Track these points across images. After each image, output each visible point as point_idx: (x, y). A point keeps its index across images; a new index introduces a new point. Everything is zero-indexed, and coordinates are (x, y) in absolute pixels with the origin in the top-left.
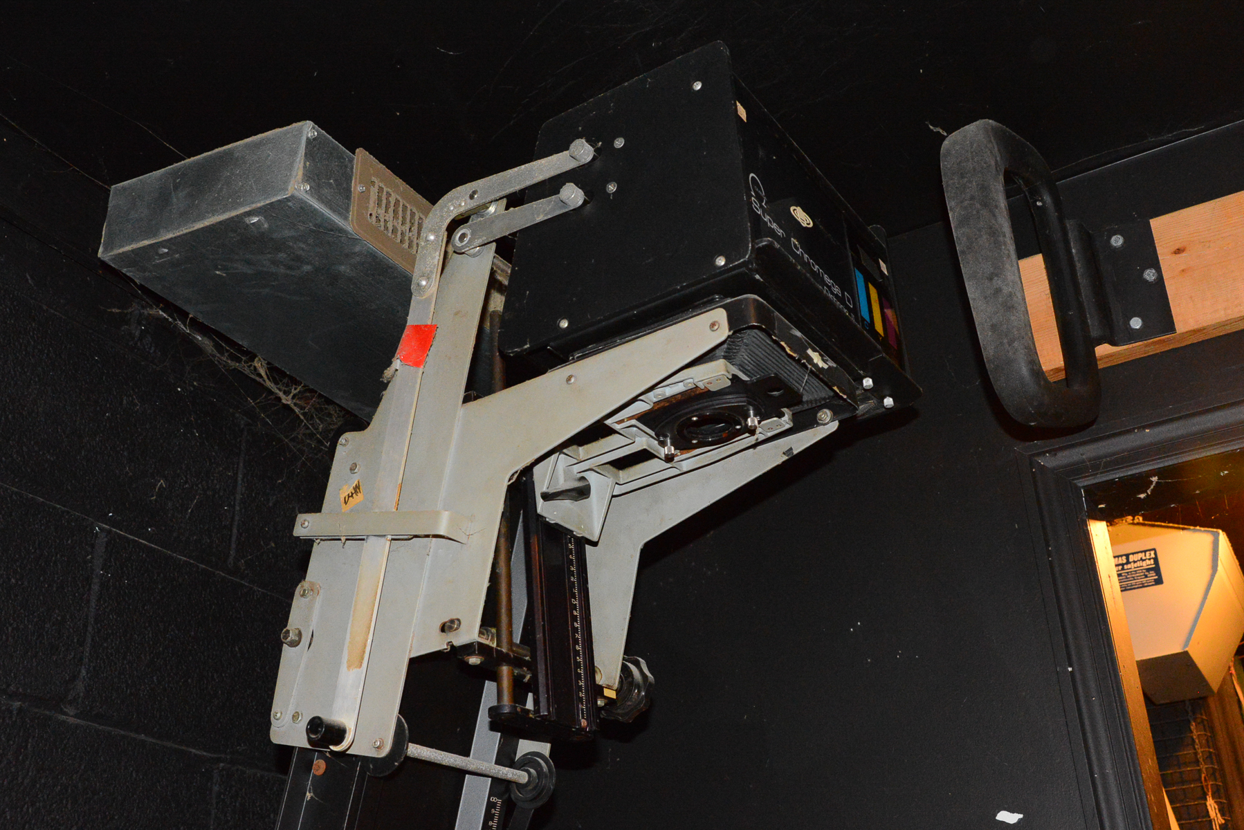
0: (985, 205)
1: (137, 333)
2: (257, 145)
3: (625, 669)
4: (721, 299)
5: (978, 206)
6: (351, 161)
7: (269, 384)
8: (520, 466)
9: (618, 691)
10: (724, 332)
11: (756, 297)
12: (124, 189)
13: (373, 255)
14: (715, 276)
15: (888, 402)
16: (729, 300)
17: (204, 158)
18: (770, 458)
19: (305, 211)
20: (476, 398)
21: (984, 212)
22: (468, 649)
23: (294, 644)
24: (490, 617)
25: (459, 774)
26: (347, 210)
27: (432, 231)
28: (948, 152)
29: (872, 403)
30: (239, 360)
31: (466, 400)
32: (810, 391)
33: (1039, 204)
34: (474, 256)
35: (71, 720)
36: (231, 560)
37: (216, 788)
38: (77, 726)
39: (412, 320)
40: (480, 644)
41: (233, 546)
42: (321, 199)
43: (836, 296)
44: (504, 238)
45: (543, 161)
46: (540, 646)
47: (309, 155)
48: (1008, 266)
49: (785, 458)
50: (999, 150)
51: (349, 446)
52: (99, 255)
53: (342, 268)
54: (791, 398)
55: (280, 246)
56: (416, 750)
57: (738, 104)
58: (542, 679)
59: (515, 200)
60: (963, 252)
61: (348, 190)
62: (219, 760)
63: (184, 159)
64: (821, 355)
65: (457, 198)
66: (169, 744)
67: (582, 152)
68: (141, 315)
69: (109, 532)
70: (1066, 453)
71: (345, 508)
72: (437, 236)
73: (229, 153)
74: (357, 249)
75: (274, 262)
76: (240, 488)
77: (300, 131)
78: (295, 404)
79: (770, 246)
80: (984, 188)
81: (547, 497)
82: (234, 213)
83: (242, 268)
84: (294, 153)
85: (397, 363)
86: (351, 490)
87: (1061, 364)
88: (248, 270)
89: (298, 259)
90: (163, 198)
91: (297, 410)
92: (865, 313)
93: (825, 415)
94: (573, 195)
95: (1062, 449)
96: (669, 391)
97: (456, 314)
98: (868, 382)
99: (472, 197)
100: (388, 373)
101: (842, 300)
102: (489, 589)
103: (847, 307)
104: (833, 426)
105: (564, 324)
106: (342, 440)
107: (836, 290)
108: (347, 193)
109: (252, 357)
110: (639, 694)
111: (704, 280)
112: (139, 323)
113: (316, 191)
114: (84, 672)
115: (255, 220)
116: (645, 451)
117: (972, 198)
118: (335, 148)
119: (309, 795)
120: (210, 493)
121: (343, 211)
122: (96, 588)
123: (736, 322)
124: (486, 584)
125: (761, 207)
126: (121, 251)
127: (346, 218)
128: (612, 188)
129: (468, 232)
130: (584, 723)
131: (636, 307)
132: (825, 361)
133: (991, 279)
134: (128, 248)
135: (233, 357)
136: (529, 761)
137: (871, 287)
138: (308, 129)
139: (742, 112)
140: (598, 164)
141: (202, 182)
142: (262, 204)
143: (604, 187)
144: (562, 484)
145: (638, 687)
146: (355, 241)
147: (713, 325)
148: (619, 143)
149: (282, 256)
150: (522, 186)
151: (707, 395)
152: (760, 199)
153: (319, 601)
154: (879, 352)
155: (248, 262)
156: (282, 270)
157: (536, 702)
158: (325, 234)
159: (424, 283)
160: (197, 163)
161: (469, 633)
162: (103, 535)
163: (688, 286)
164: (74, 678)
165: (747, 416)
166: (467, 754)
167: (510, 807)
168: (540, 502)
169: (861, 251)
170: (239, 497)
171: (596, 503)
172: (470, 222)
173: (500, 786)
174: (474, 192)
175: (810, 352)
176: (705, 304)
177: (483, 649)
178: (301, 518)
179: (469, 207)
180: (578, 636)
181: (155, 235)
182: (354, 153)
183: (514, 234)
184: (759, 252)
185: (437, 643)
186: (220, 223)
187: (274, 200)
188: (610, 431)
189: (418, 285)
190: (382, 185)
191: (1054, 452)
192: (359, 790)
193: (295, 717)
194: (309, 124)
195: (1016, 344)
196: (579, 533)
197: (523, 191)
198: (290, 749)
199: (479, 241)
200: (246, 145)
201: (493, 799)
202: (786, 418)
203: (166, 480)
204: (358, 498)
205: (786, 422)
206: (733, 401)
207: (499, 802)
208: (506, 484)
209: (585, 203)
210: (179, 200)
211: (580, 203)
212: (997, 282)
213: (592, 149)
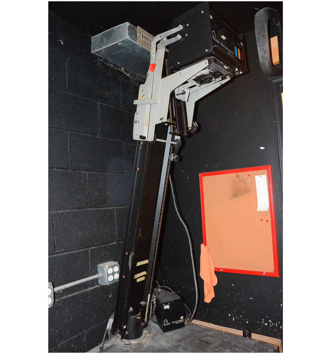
0: (262, 29)
1: (99, 65)
2: (118, 28)
3: (193, 124)
4: (207, 57)
5: (261, 30)
6: (136, 29)
7: (124, 73)
8: (172, 90)
9: (191, 128)
10: (207, 64)
11: (213, 57)
12: (94, 38)
13: (142, 48)
14: (205, 53)
15: (241, 73)
16: (208, 58)
17: (108, 31)
18: (218, 85)
19: (129, 41)
20: (164, 77)
21: (262, 31)
22: (165, 123)
23: (136, 123)
24: (168, 117)
25: (165, 143)
26: (137, 40)
27: (153, 44)
28: (256, 17)
29: (238, 72)
30: (118, 68)
31: (162, 78)
32: (224, 73)
33: (277, 25)
34: (162, 49)
35: (99, 137)
36: (121, 107)
37: (123, 147)
38: (100, 138)
39: (151, 63)
40: (167, 122)
41: (121, 104)
42: (132, 39)
43: (230, 53)
44: (167, 46)
45: (173, 29)
46: (177, 121)
47: (129, 30)
48: (266, 43)
49: (221, 85)
50: (268, 15)
51: (142, 87)
52: (92, 52)
53: (137, 51)
54: (221, 74)
55: (125, 48)
56: (158, 140)
57: (211, 15)
58: (178, 127)
59: (169, 38)
60: (257, 40)
61: (137, 36)
62: (124, 142)
63: (105, 30)
64: (226, 66)
65: (158, 37)
66: (115, 140)
67: (180, 27)
68: (99, 61)
69: (100, 104)
70: (279, 79)
71: (142, 99)
72: (154, 46)
73: (113, 29)
74: (139, 47)
75: (124, 51)
76: (121, 93)
77: (126, 24)
78: (130, 76)
79: (216, 47)
80: (263, 25)
81: (177, 95)
82: (116, 43)
83: (118, 52)
84: (126, 29)
85: (149, 71)
86: (143, 95)
87: (279, 61)
88: (119, 53)
89: (129, 50)
90: (102, 40)
91: (130, 77)
92: (236, 56)
93: (228, 77)
94: (179, 37)
95: (278, 78)
96: (198, 75)
97: (159, 61)
98: (237, 69)
99: (160, 37)
100: (148, 73)
101: (231, 54)
102: (168, 112)
103: (233, 55)
104: (229, 79)
105: (179, 63)
106: (140, 86)
107: (230, 52)
108: (136, 36)
109: (121, 68)
110: (195, 128)
111: (204, 54)
112: (99, 63)
113: (131, 37)
114: (99, 129)
115: (120, 44)
116: (195, 85)
117: (260, 28)
118: (133, 27)
119: (140, 148)
120: (116, 94)
121: (136, 40)
122: (99, 114)
123: (210, 62)
124: (168, 111)
125: (215, 38)
126: (96, 51)
127: (137, 42)
128: (187, 35)
129: (160, 45)
130: (185, 134)
131: (191, 60)
132: (227, 67)
133: (262, 46)
134: (97, 50)
135: (117, 68)
136: (177, 140)
137: (238, 49)
138: (127, 24)
139: (211, 17)
140: (184, 29)
141: (109, 36)
142: (121, 41)
143: (185, 35)
144: (180, 92)
145: (195, 127)
146: (139, 46)
147: (205, 63)
148: (188, 25)
149: (125, 50)
150: (170, 35)
151: (205, 75)
152: (214, 36)
153: (139, 115)
154: (239, 64)
155: (119, 51)
156: (126, 52)
157: (177, 131)
158: (133, 45)
159: (153, 55)
160: (107, 32)
161: (165, 120)
162: (99, 104)
163: (201, 55)
164: (98, 130)
165: (213, 79)
166: (166, 140)
167: (174, 148)
168: (176, 96)
169: (237, 42)
170: (121, 94)
171: (186, 95)
172: (160, 42)
173: (172, 145)
174: (161, 36)
175: (224, 66)
176: (204, 58)
177: (168, 123)
178: (135, 101)
179: (160, 39)
180: (184, 119)
181: (102, 47)
182: (137, 27)
183: (169, 45)
184: (214, 48)
185: (160, 122)
186: (113, 45)
187: (123, 40)
188: (188, 82)
189: (152, 56)
190: (143, 33)
191: (276, 79)
192: (149, 147)
193: (137, 135)
194: (128, 22)
195: (266, 60)
196: (183, 101)
197: (170, 36)
198: (137, 140)
199: (162, 47)
200: (116, 28)
201: (171, 147)
202: (220, 78)
203: (108, 93)
204: (144, 97)
205: (220, 79)
206: (210, 76)
207: (172, 147)
208: (170, 93)
209: (182, 38)
210: (105, 40)
211: (181, 38)
212: (263, 47)
213: (182, 27)
